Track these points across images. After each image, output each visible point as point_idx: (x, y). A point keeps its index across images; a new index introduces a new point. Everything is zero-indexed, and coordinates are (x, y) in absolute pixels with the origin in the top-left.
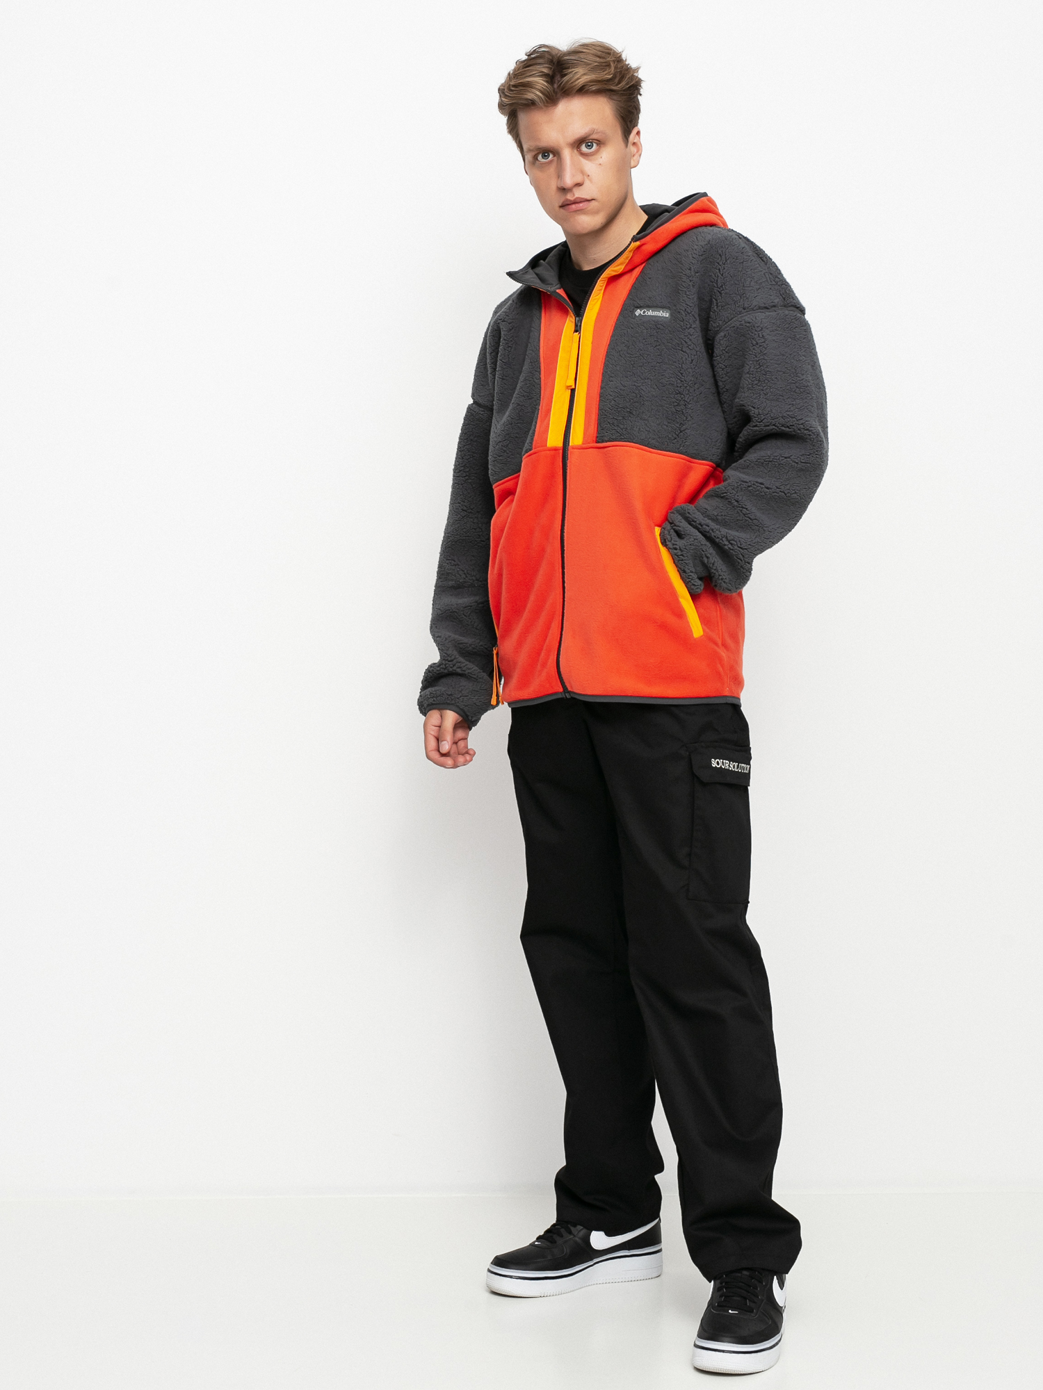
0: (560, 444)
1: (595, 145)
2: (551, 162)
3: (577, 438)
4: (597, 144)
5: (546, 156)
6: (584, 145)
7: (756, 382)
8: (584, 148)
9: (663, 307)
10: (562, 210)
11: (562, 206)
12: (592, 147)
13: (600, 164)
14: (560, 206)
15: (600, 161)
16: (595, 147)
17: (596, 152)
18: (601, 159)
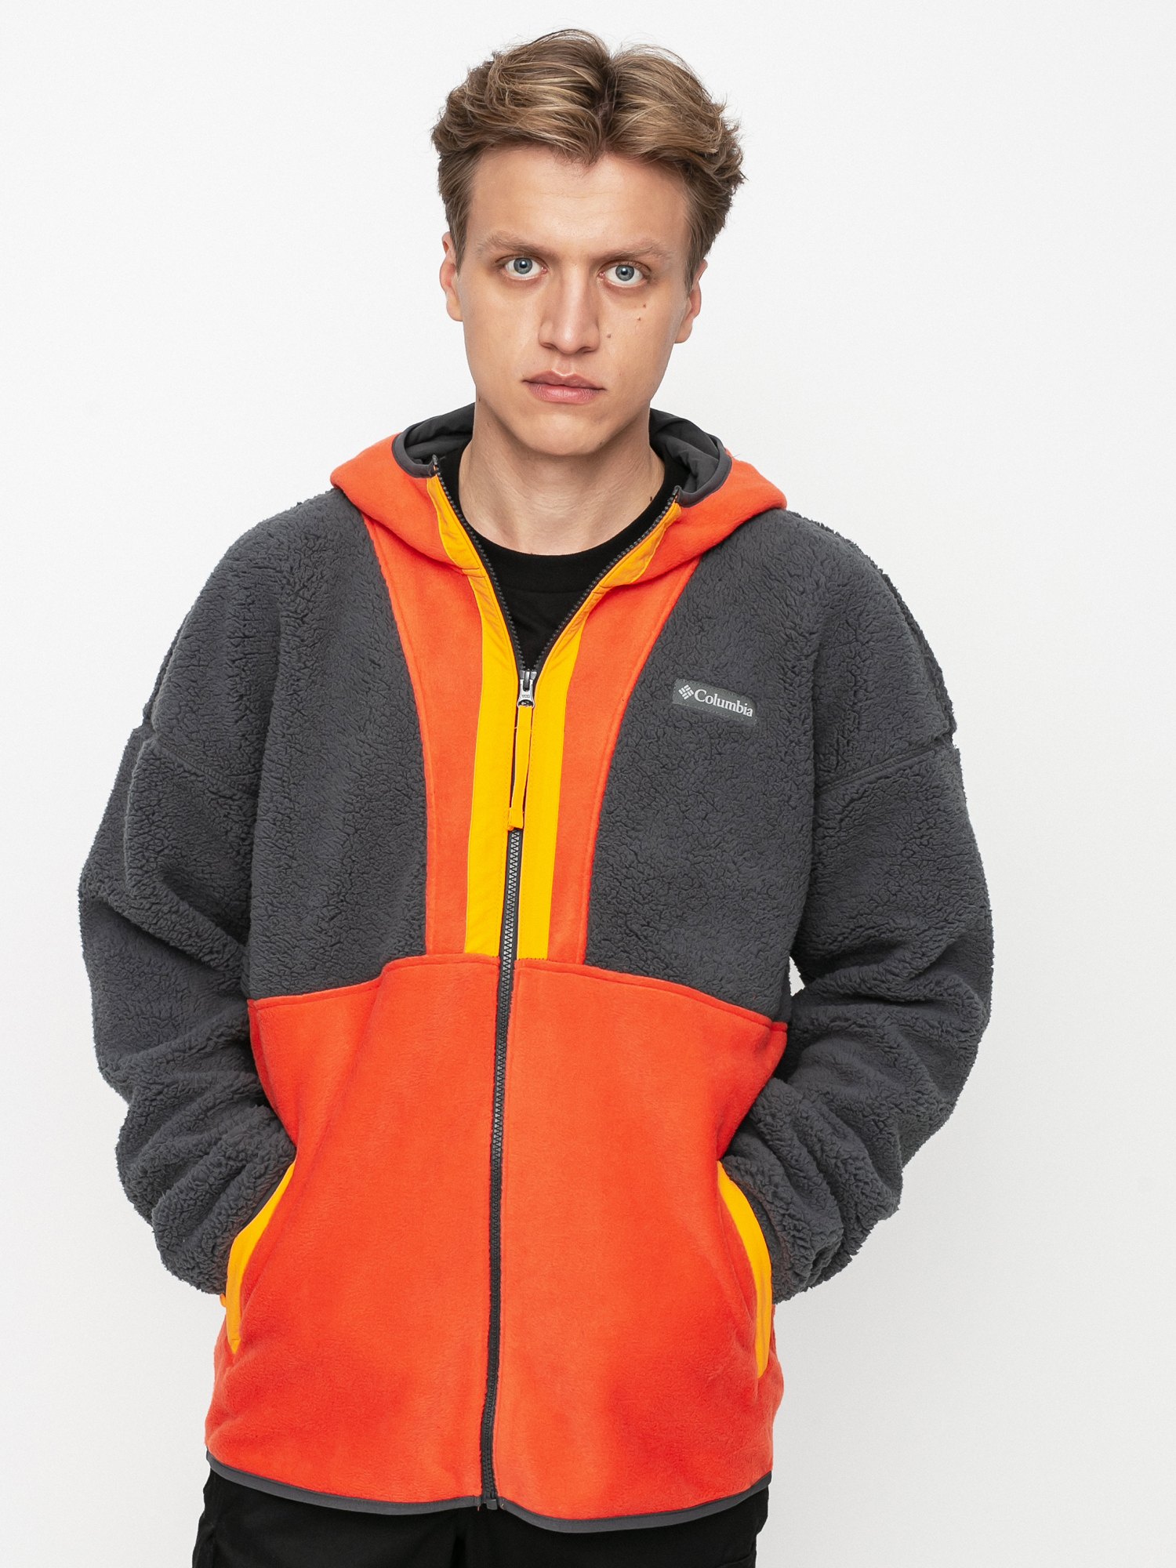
0: (493, 952)
1: (637, 273)
2: (535, 282)
3: (534, 943)
4: (645, 277)
5: (523, 267)
6: (614, 269)
7: (932, 901)
8: (612, 275)
9: (741, 693)
10: (525, 389)
11: (531, 382)
12: (631, 277)
13: (640, 319)
14: (525, 381)
15: (640, 313)
16: (636, 279)
17: (637, 292)
18: (644, 310)
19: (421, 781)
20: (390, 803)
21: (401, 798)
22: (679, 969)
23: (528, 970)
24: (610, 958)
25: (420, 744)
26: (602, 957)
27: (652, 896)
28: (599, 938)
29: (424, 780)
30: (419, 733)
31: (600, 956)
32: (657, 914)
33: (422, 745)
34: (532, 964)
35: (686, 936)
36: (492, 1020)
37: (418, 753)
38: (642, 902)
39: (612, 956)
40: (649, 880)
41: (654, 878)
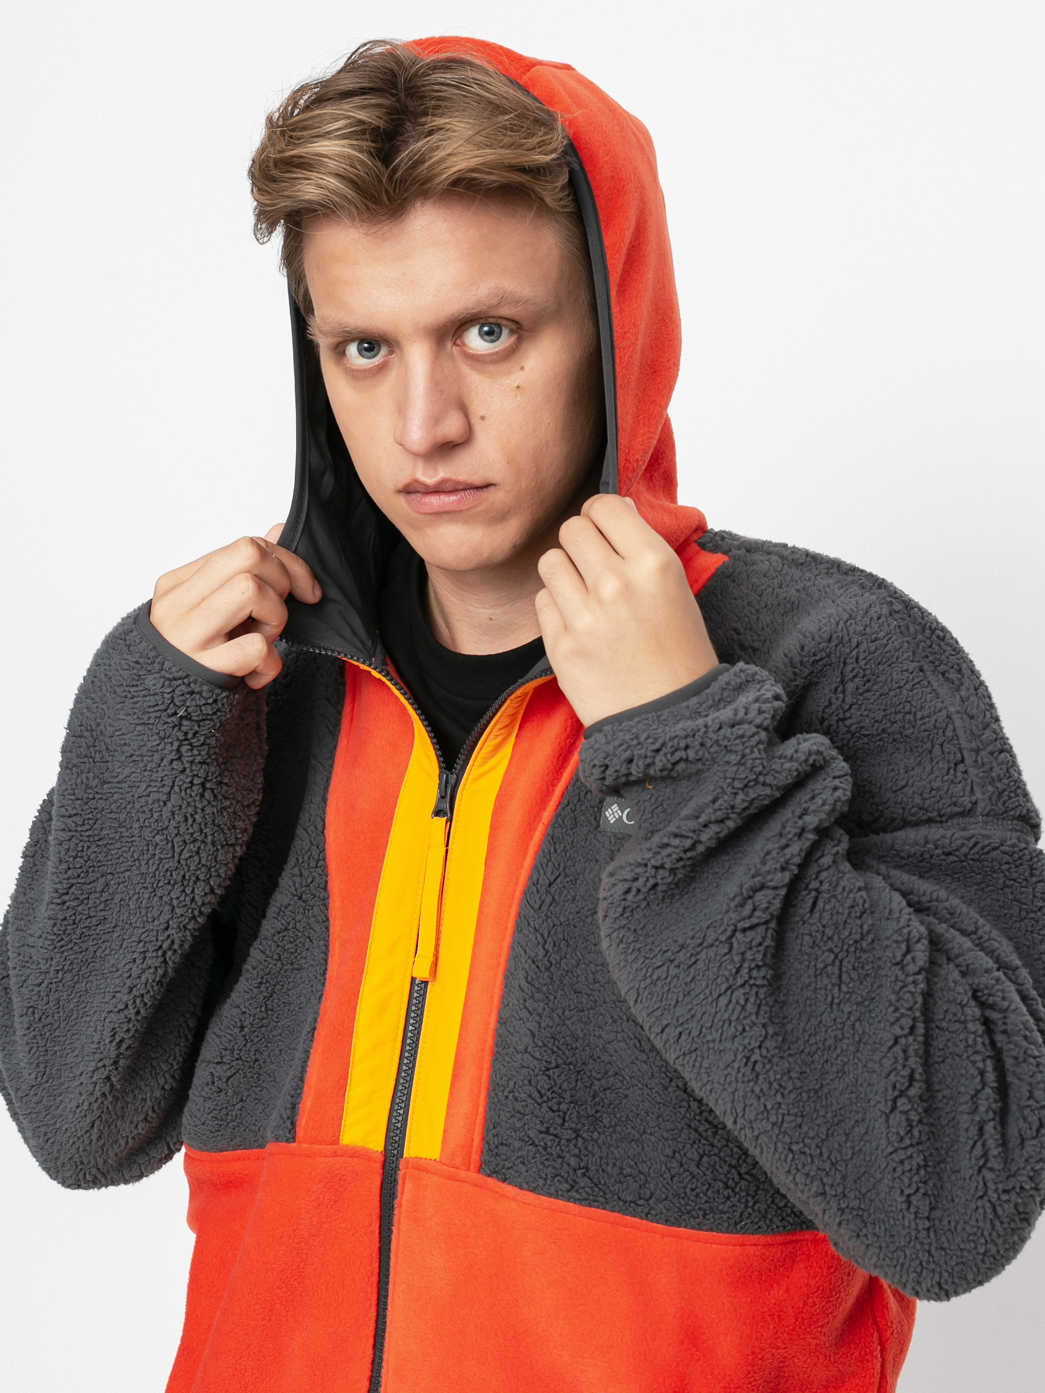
1: (505, 333)
2: (382, 368)
3: (425, 1136)
4: (514, 333)
5: (369, 350)
6: (474, 332)
8: (472, 340)
10: (402, 501)
11: (406, 491)
12: (498, 338)
13: (518, 387)
14: (399, 492)
15: (518, 378)
16: (505, 340)
17: (509, 354)
18: (522, 373)
19: (324, 921)
20: (290, 945)
21: (302, 940)
22: (587, 1189)
23: (416, 1172)
24: (508, 1169)
25: (325, 873)
26: (500, 1167)
27: (553, 1092)
28: (496, 1142)
29: (328, 920)
30: (324, 859)
31: (497, 1165)
32: (559, 1116)
33: (327, 876)
34: (421, 1166)
35: (600, 1142)
36: (373, 1232)
37: (322, 885)
38: (539, 1101)
39: (511, 1167)
40: (548, 1069)
41: (557, 1067)
